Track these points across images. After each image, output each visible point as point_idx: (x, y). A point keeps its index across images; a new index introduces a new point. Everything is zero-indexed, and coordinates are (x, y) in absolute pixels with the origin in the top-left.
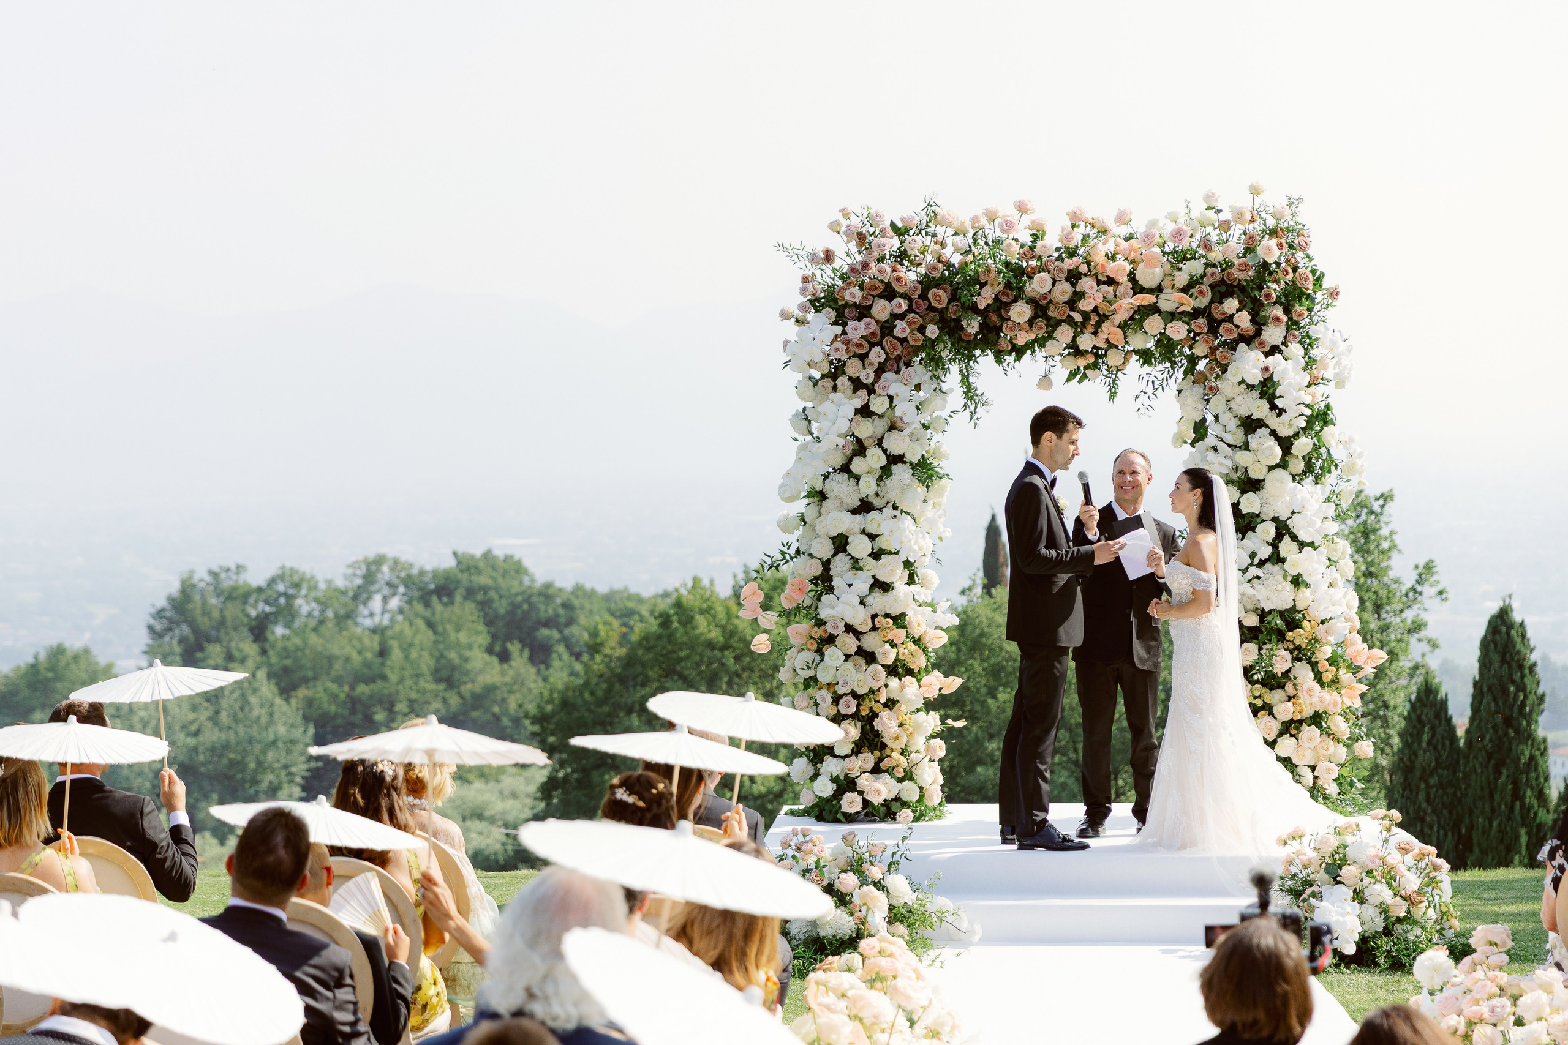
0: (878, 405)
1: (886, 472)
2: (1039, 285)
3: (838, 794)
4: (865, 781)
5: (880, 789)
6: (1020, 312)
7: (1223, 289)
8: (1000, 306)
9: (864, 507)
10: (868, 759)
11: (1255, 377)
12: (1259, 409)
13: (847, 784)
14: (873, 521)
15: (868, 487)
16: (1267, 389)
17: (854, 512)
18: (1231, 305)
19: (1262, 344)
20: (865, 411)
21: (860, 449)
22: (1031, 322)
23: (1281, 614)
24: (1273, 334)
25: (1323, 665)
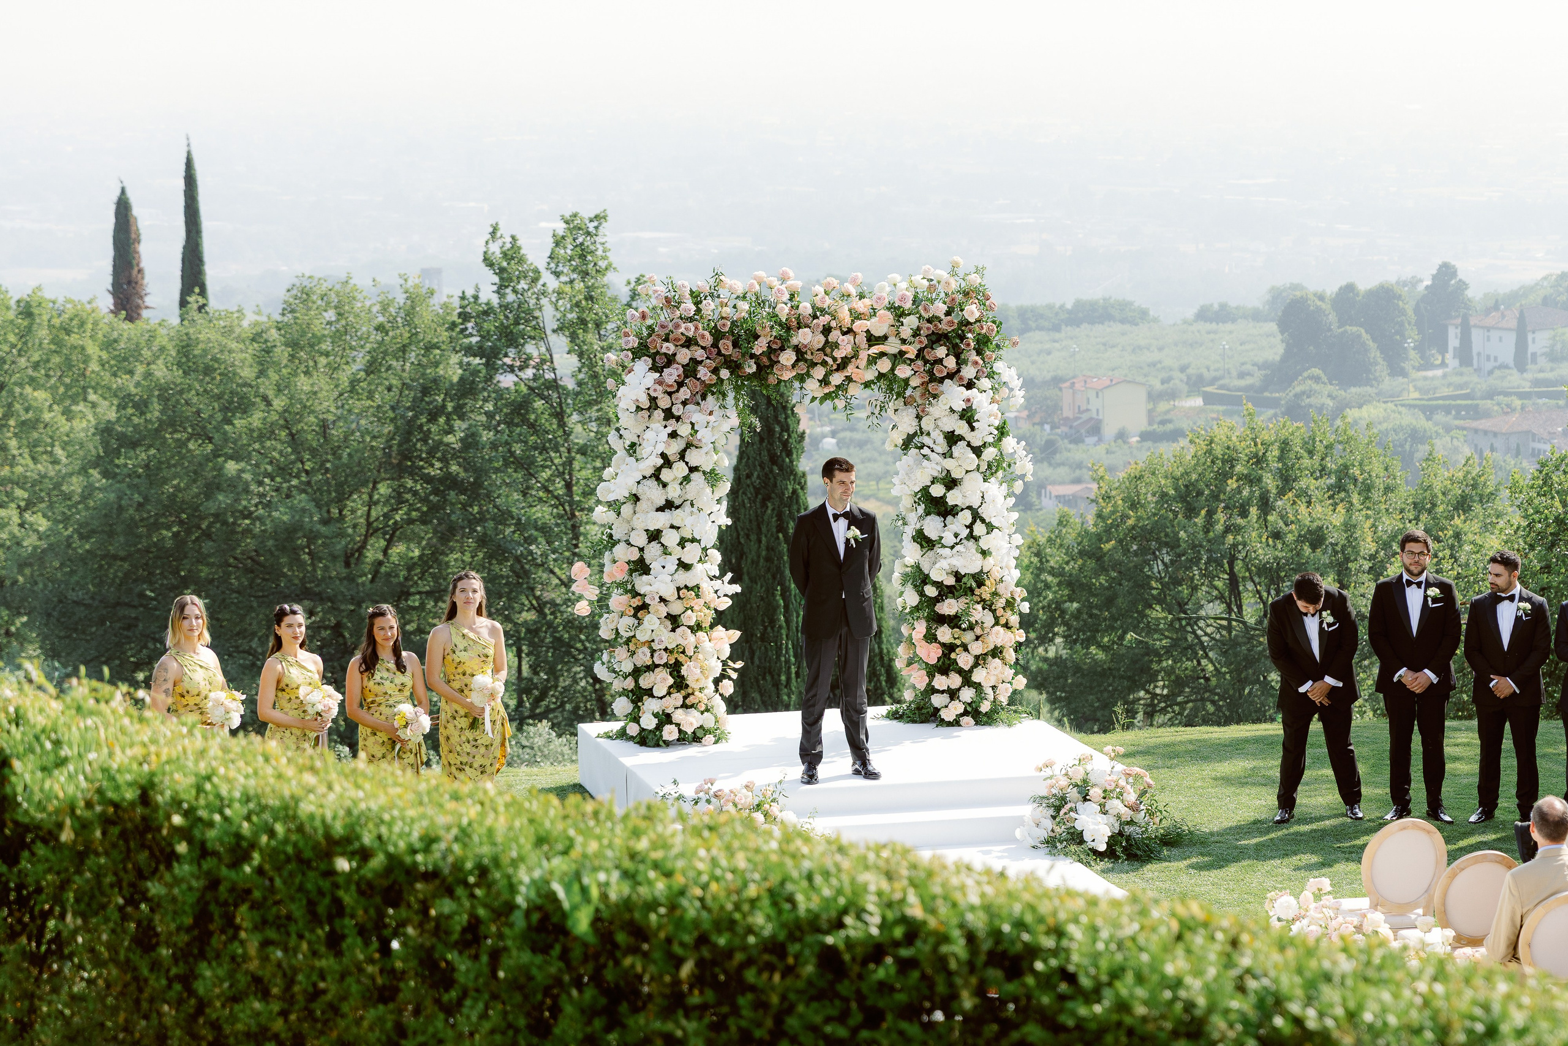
0: (684, 430)
1: (686, 479)
2: (803, 337)
3: (659, 727)
4: (679, 716)
5: (690, 721)
6: (787, 358)
7: (937, 338)
8: (772, 352)
9: (669, 505)
10: (677, 698)
11: (959, 406)
12: (961, 428)
13: (665, 719)
14: (675, 517)
15: (674, 492)
16: (968, 416)
17: (660, 509)
18: (941, 351)
19: (961, 379)
20: (673, 435)
21: (667, 463)
22: (793, 366)
23: (973, 576)
24: (968, 372)
25: (1000, 612)
